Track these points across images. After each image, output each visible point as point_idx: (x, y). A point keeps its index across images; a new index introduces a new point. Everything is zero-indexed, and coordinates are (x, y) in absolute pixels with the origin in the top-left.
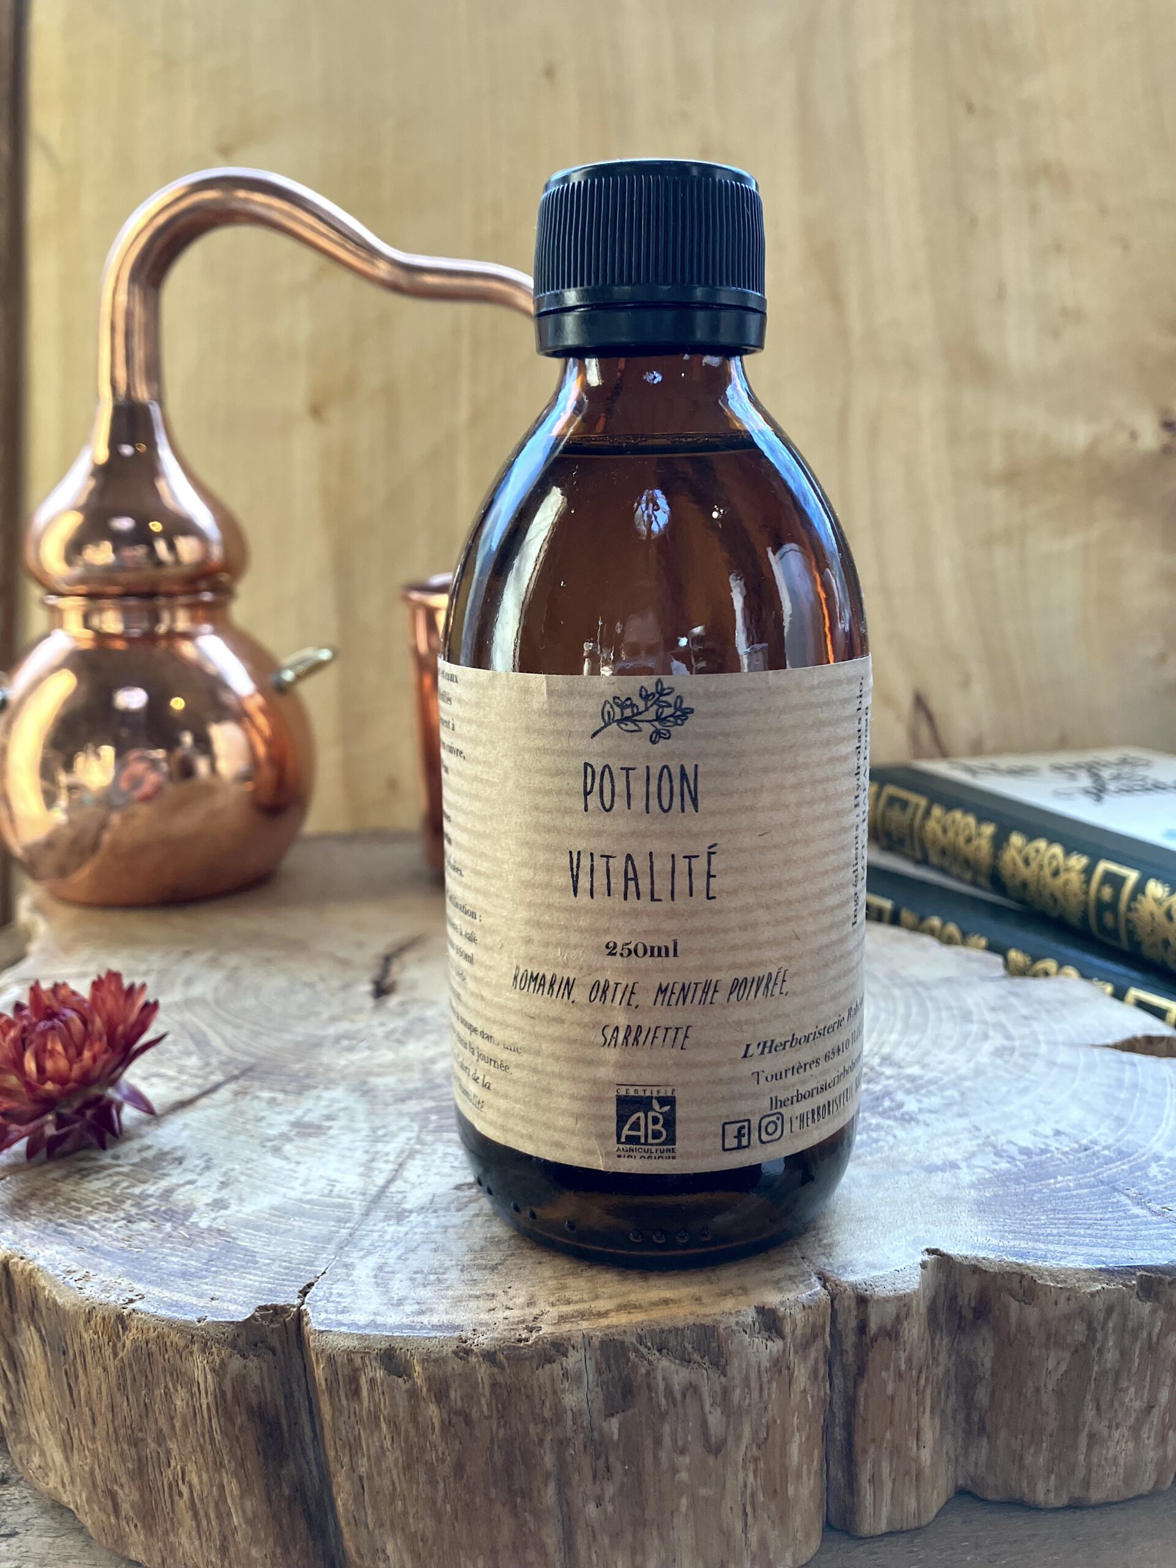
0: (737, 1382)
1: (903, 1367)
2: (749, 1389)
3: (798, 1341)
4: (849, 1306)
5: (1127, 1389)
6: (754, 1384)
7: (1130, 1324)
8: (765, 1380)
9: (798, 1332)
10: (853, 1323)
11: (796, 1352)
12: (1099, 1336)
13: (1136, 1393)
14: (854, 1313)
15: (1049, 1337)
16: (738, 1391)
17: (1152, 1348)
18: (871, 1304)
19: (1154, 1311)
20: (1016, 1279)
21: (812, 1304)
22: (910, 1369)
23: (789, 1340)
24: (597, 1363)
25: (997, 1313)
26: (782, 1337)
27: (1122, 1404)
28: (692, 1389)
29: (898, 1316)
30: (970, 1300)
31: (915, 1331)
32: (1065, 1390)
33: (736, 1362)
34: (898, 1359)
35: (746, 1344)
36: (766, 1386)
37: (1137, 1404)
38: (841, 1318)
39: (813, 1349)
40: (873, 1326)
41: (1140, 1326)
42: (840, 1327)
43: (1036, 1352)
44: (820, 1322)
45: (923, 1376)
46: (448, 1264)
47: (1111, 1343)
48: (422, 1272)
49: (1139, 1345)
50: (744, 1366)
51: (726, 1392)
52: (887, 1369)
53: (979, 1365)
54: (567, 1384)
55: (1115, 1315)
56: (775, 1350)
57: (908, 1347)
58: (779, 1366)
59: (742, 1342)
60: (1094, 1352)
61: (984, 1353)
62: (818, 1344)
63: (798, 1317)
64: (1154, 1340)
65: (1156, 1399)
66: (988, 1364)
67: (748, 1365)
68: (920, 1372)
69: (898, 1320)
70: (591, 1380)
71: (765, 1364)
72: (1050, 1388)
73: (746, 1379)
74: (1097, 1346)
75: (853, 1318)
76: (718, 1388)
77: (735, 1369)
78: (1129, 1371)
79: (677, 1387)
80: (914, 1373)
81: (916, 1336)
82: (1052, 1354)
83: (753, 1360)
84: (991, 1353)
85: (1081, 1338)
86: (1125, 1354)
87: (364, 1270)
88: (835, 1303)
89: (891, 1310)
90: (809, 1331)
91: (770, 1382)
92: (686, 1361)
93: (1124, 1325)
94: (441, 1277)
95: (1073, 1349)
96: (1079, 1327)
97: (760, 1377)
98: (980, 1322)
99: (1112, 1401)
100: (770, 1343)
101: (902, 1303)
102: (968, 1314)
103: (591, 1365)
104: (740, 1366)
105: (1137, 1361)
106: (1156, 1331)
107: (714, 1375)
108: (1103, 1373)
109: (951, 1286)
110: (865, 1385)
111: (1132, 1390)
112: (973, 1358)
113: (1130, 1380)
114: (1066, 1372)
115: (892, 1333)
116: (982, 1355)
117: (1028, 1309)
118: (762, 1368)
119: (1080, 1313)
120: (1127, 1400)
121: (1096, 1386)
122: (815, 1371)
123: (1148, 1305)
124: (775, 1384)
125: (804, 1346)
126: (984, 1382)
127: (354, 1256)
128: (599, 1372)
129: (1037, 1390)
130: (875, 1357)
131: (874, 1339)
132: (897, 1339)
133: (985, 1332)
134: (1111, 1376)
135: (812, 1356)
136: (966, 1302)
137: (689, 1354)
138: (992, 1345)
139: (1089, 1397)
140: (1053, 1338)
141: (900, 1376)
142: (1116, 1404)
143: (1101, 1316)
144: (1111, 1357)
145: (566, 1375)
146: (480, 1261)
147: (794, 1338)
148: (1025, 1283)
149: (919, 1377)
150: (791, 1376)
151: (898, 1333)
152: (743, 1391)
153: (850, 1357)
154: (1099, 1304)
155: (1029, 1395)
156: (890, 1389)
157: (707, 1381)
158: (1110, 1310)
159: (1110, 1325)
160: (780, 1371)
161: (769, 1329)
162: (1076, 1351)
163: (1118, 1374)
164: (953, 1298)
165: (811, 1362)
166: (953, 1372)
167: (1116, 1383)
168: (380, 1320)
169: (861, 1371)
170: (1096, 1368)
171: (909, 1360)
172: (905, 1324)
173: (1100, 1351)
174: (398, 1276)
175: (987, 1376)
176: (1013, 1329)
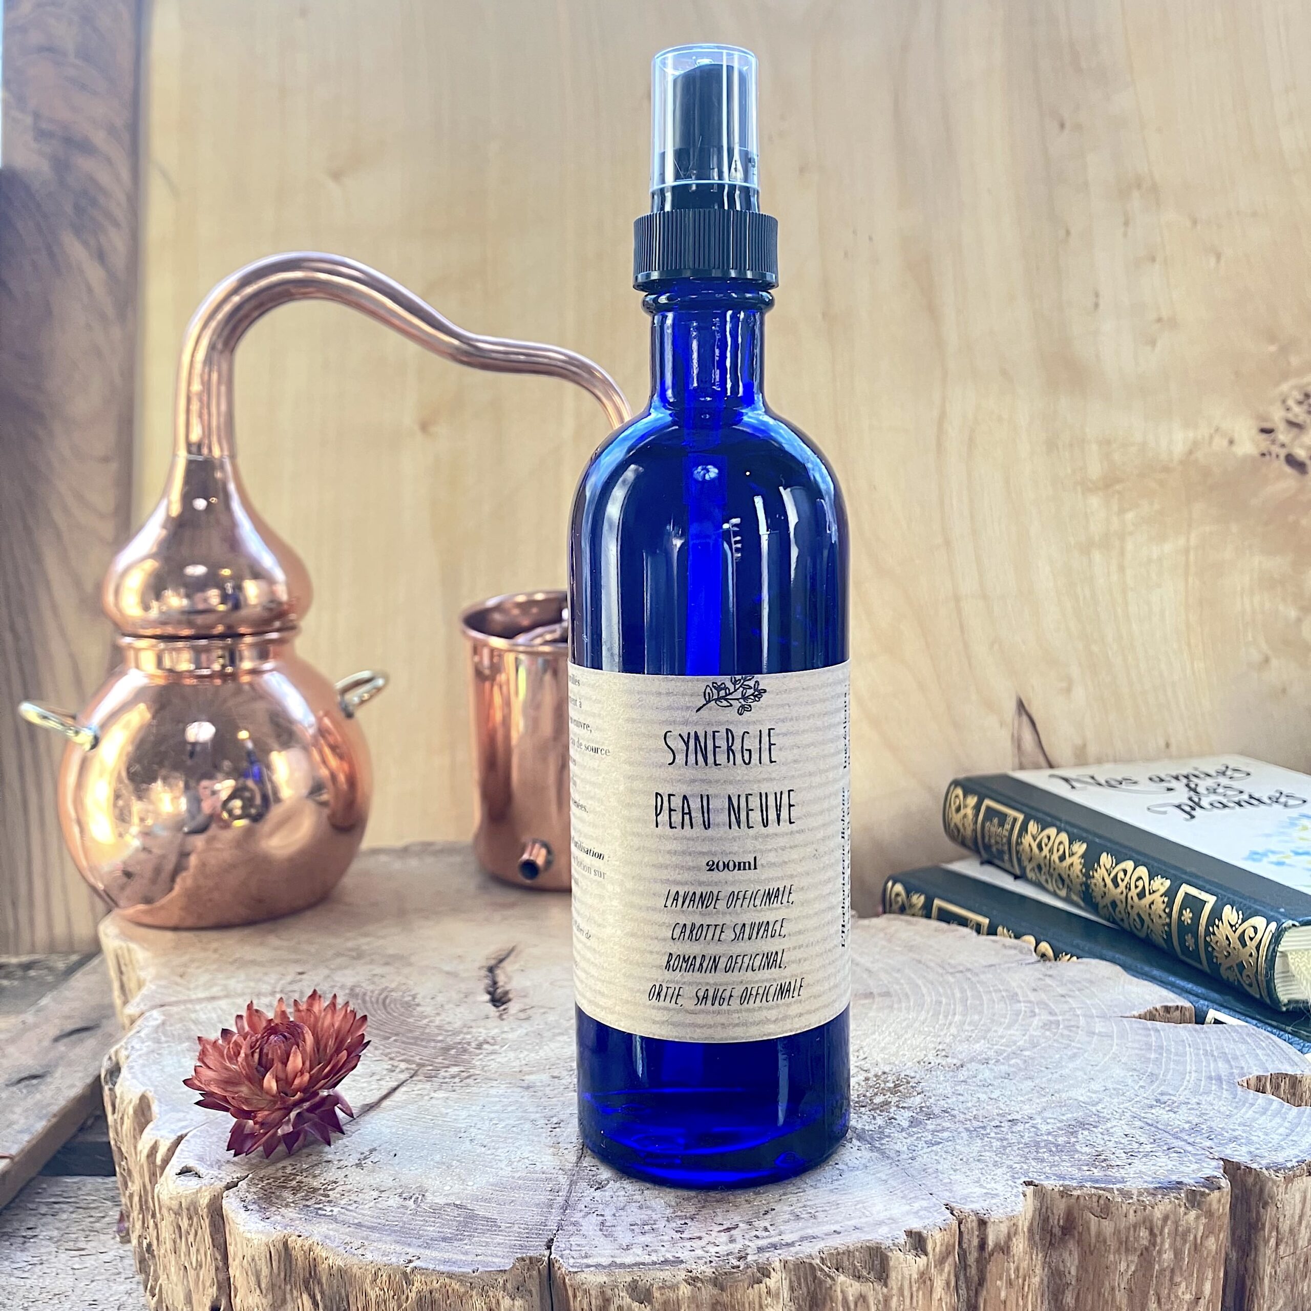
0: (895, 1291)
1: (1013, 1276)
2: (903, 1297)
3: (937, 1257)
4: (972, 1228)
5: (1180, 1284)
6: (907, 1293)
7: (1180, 1229)
8: (914, 1289)
9: (937, 1249)
10: (975, 1242)
11: (935, 1267)
12: (1159, 1240)
13: (1187, 1288)
14: (977, 1233)
15: (1121, 1243)
16: (895, 1299)
17: (1196, 1248)
18: (989, 1225)
19: (1197, 1218)
20: (1095, 1199)
21: (947, 1227)
22: (1018, 1277)
23: (931, 1256)
24: (791, 1281)
25: (1081, 1228)
26: (926, 1254)
27: (1177, 1297)
28: (862, 1298)
29: (1009, 1233)
30: (1059, 1220)
31: (1021, 1246)
32: (1133, 1288)
33: (893, 1275)
34: (1008, 1270)
35: (901, 1260)
36: (915, 1294)
37: (1187, 1297)
38: (966, 1236)
39: (947, 1264)
40: (991, 1243)
41: (1188, 1230)
42: (965, 1246)
43: (1111, 1257)
44: (951, 1242)
45: (1026, 1283)
46: (655, 1217)
47: (1167, 1246)
48: (636, 1224)
49: (1188, 1245)
50: (900, 1278)
51: (887, 1300)
52: (1001, 1279)
53: (1066, 1273)
54: (769, 1299)
55: (1169, 1223)
56: (921, 1266)
57: (1016, 1258)
58: (924, 1278)
59: (898, 1258)
60: (1155, 1253)
61: (1071, 1263)
62: (950, 1260)
63: (937, 1237)
64: (1199, 1241)
65: (1202, 1292)
66: (1073, 1272)
67: (903, 1277)
68: (1024, 1280)
69: (1009, 1237)
70: (785, 1296)
71: (915, 1276)
72: (1122, 1286)
73: (901, 1289)
74: (1157, 1248)
75: (975, 1237)
76: (881, 1297)
77: (893, 1282)
78: (1181, 1269)
79: (851, 1298)
80: (1020, 1281)
81: (1021, 1250)
82: (1123, 1258)
83: (907, 1273)
84: (1076, 1262)
85: (1145, 1242)
86: (1178, 1254)
87: (590, 1225)
88: (962, 1226)
89: (1004, 1229)
90: (944, 1248)
91: (918, 1291)
92: (858, 1277)
93: (1176, 1229)
94: (654, 1226)
95: (1139, 1253)
96: (1144, 1233)
97: (911, 1287)
98: (1067, 1237)
99: (1169, 1294)
100: (917, 1259)
101: (1012, 1222)
102: (1057, 1230)
103: (786, 1284)
104: (897, 1278)
105: (1187, 1260)
106: (1200, 1234)
107: (878, 1286)
108: (1162, 1271)
109: (1044, 1210)
110: (985, 1292)
111: (1183, 1285)
112: (1062, 1269)
113: (1182, 1275)
114: (1134, 1272)
115: (1004, 1249)
116: (1069, 1265)
117: (1105, 1223)
118: (913, 1280)
119: (1144, 1222)
120: (1180, 1294)
121: (1157, 1282)
122: (948, 1284)
123: (1193, 1214)
124: (921, 1293)
125: (941, 1261)
126: (1071, 1288)
127: (577, 1216)
128: (792, 1289)
129: (1113, 1289)
130: (992, 1268)
131: (991, 1255)
132: (1008, 1253)
133: (1072, 1245)
134: (1168, 1273)
135: (946, 1270)
136: (1056, 1222)
137: (859, 1271)
138: (1076, 1256)
139: (1152, 1292)
140: (1125, 1246)
141: (1010, 1283)
142: (1172, 1296)
143: (1160, 1223)
144: (1168, 1256)
145: (769, 1293)
146: (679, 1213)
147: (934, 1255)
148: (1102, 1202)
149: (1023, 1284)
150: (932, 1286)
151: (1008, 1247)
152: (899, 1299)
153: (973, 1271)
154: (1158, 1214)
155: (1106, 1294)
156: (1003, 1294)
157: (873, 1291)
158: (1166, 1218)
159: (1166, 1231)
160: (925, 1282)
161: (916, 1249)
162: (1142, 1254)
163: (1172, 1271)
164: (1046, 1220)
165: (945, 1276)
166: (1046, 1282)
167: (1171, 1279)
168: (618, 1261)
169: (981, 1282)
170: (1157, 1267)
171: (1017, 1269)
172: (1014, 1240)
173: (1159, 1252)
174: (619, 1228)
175: (1073, 1283)
176: (1093, 1240)
